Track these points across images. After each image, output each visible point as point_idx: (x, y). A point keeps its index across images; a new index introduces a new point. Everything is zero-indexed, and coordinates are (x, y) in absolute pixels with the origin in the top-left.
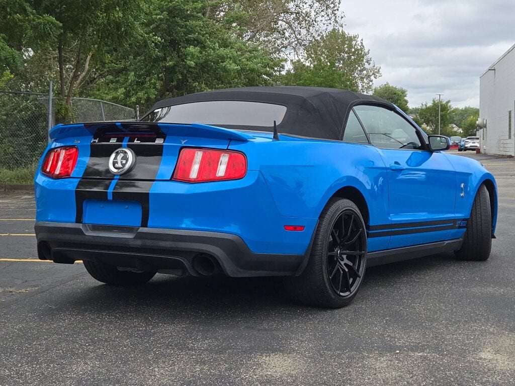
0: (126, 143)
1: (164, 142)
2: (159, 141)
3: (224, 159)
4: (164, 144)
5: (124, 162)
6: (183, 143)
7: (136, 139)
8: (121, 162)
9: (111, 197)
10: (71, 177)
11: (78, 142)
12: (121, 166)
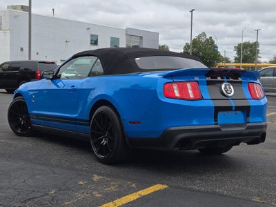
0: (226, 80)
1: (242, 80)
5: (230, 90)
7: (230, 78)
9: (234, 109)
10: (203, 99)
11: (197, 79)
12: (230, 92)
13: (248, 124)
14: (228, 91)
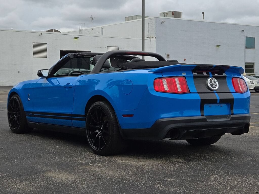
0: (212, 75)
1: (226, 75)
2: (224, 74)
6: (233, 75)
7: (215, 73)
8: (215, 84)
10: (190, 93)
12: (215, 86)
13: (232, 116)
14: (213, 86)
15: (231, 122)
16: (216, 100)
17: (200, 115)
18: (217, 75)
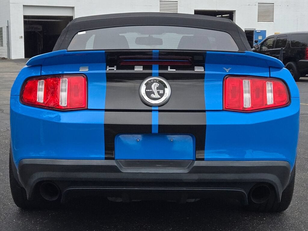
0: (157, 71)
1: (204, 70)
2: (199, 70)
3: (269, 86)
4: (206, 72)
5: (161, 92)
6: (227, 71)
7: (169, 67)
8: (158, 92)
9: (155, 130)
10: (87, 109)
11: (84, 70)
12: (159, 97)
13: (196, 163)
14: (153, 96)
15: (195, 177)
16: (150, 127)
17: (104, 156)
18: (175, 70)
